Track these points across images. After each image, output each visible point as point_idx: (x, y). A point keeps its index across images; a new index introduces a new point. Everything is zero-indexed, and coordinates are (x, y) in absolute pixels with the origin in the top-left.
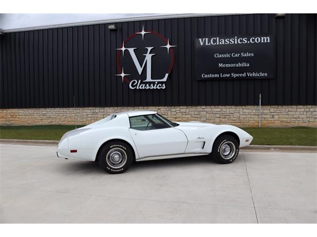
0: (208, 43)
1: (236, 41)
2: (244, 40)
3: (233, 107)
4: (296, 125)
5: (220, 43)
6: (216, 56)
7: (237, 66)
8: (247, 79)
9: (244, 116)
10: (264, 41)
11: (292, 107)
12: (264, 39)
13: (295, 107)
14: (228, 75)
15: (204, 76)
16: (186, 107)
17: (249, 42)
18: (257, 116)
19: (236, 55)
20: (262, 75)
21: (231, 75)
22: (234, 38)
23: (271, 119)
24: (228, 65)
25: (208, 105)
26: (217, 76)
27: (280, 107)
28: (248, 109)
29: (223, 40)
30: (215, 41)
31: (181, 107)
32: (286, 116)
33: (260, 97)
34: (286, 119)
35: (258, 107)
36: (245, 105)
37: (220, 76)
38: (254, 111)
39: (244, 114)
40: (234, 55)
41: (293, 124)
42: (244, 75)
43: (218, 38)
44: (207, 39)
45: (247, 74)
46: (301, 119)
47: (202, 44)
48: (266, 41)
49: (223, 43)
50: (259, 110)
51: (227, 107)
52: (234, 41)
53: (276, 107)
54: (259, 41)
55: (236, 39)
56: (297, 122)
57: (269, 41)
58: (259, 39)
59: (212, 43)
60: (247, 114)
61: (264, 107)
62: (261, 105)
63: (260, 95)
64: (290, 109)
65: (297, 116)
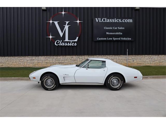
0: (101, 21)
1: (115, 21)
2: (119, 20)
3: (113, 56)
4: (144, 65)
5: (107, 21)
6: (105, 28)
7: (116, 34)
8: (121, 41)
9: (119, 61)
10: (129, 21)
11: (143, 56)
12: (129, 20)
13: (144, 56)
14: (111, 39)
15: (98, 39)
16: (88, 56)
17: (122, 22)
18: (126, 61)
19: (115, 28)
20: (129, 39)
21: (113, 39)
22: (115, 19)
23: (132, 62)
24: (111, 33)
25: (100, 55)
26: (105, 39)
27: (137, 56)
28: (121, 57)
29: (109, 20)
30: (104, 20)
31: (85, 56)
32: (140, 61)
33: (127, 51)
34: (140, 62)
35: (126, 56)
36: (119, 55)
37: (107, 39)
38: (124, 58)
39: (119, 59)
40: (114, 28)
41: (143, 64)
42: (120, 39)
43: (106, 19)
44: (100, 19)
45: (121, 39)
46: (147, 62)
47: (97, 21)
48: (130, 22)
49: (109, 21)
50: (126, 57)
51: (110, 56)
52: (114, 20)
53: (135, 56)
54: (127, 21)
55: (115, 20)
56: (145, 63)
57: (132, 22)
58: (127, 20)
59: (103, 21)
60: (121, 59)
61: (129, 56)
62: (128, 55)
63: (127, 50)
64: (142, 57)
65: (145, 60)
